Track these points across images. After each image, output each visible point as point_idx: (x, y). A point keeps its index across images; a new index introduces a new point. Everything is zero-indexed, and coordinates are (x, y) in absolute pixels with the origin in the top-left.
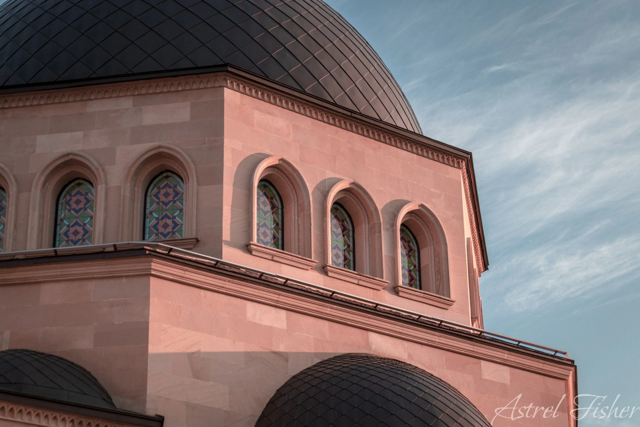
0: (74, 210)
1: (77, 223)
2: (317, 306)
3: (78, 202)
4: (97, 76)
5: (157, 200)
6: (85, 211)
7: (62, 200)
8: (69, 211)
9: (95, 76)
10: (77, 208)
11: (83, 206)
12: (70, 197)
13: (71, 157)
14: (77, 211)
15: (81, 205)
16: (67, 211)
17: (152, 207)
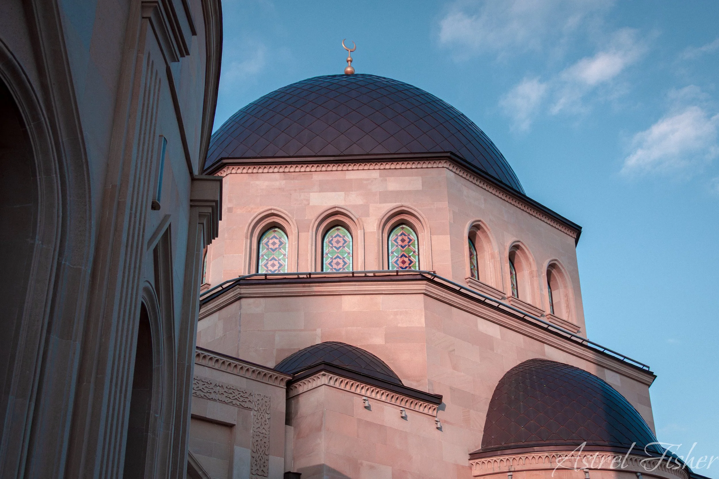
0: (335, 247)
1: (338, 257)
2: (518, 324)
3: (338, 242)
4: (343, 154)
5: (396, 244)
6: (344, 249)
7: (326, 240)
8: (332, 247)
9: (342, 154)
10: (338, 246)
11: (341, 245)
12: (331, 238)
13: (337, 209)
14: (338, 249)
15: (340, 244)
16: (330, 248)
17: (393, 249)
